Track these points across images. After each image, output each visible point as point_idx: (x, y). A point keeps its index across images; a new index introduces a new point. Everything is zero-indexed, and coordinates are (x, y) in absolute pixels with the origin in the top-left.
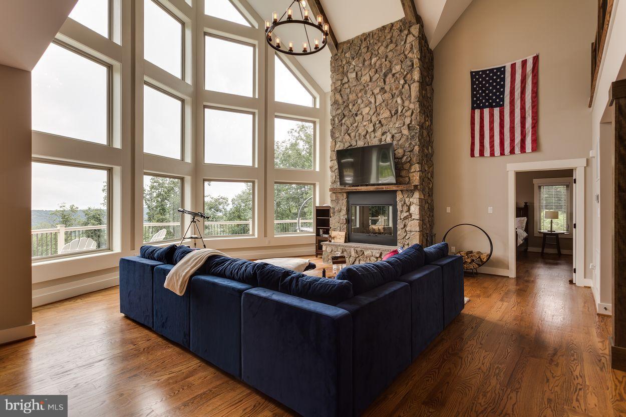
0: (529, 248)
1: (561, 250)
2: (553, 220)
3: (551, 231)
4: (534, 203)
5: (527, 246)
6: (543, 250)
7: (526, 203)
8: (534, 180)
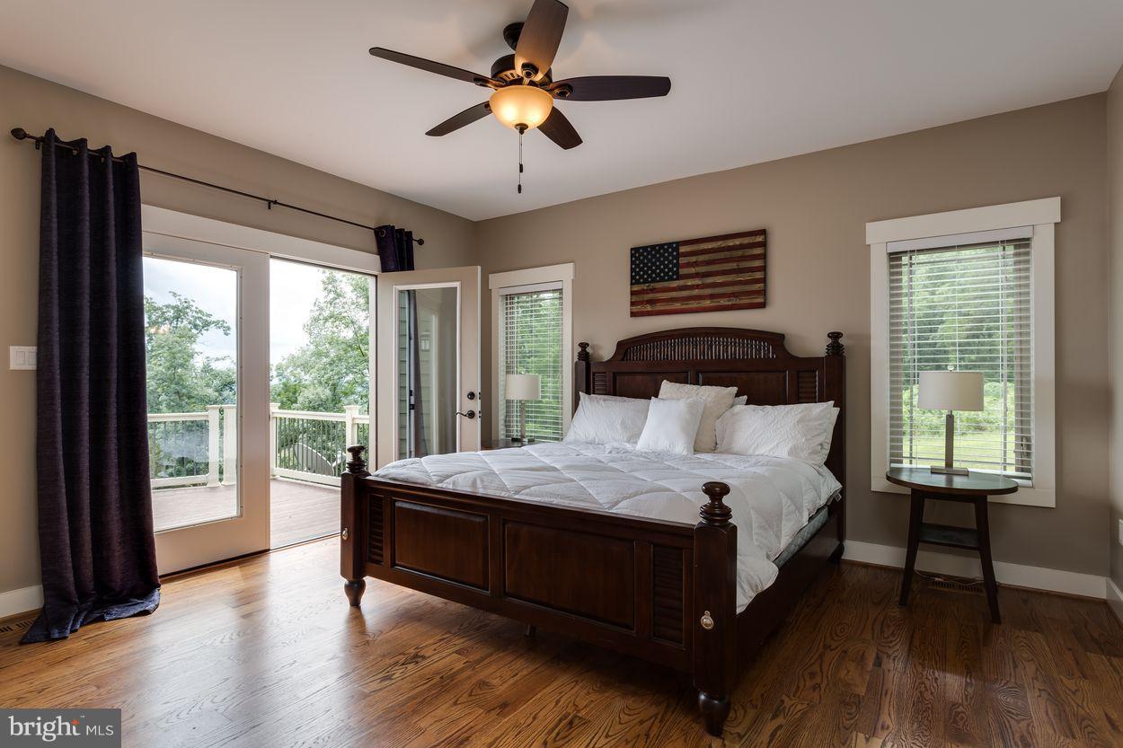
0: (848, 544)
1: (995, 564)
2: (961, 417)
3: (949, 469)
4: (868, 338)
5: (841, 536)
6: (911, 558)
7: (835, 336)
8: (870, 227)
